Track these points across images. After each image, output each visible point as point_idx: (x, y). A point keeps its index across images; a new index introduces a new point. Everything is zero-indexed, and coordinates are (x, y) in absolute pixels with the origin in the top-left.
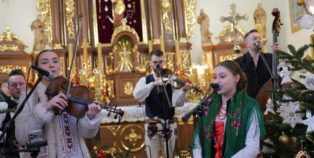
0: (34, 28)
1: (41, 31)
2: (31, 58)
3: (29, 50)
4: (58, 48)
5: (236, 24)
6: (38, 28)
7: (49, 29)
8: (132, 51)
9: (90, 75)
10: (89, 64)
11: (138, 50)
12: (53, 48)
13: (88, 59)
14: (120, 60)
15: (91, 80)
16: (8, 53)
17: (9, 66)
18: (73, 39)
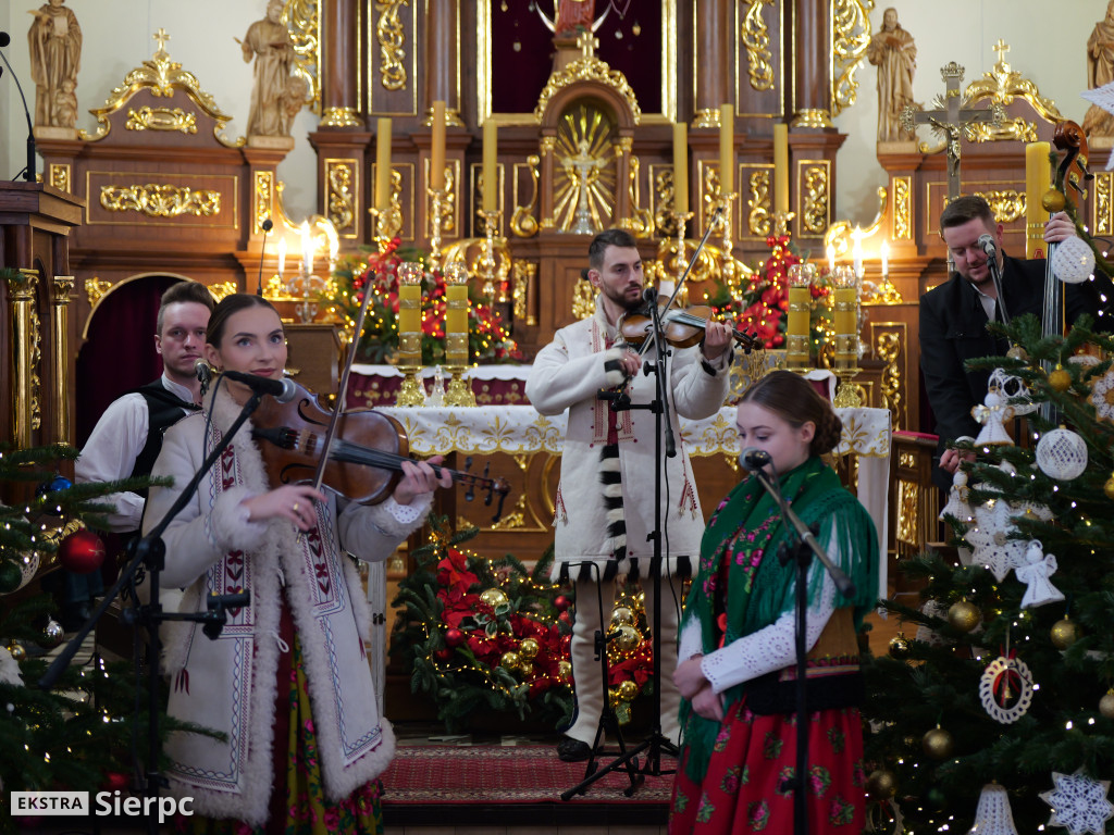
0: (256, 50)
1: (280, 61)
2: (241, 162)
3: (233, 133)
4: (339, 123)
5: (957, 138)
6: (269, 50)
7: (309, 47)
8: (612, 152)
9: (452, 231)
10: (453, 190)
11: (636, 151)
12: (322, 123)
13: (447, 172)
14: (567, 186)
15: (455, 252)
16: (157, 140)
17: (161, 186)
18: (400, 88)
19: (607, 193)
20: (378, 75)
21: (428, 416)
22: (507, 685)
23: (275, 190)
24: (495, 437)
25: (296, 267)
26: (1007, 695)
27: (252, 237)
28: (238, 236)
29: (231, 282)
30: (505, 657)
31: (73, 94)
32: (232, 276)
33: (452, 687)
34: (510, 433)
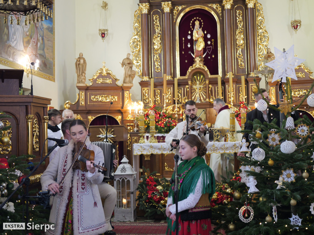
0: (124, 65)
1: (130, 67)
2: (122, 89)
3: (120, 83)
4: (146, 80)
5: (267, 77)
6: (127, 64)
7: (139, 64)
9: (171, 103)
10: (171, 94)
11: (210, 83)
12: (141, 80)
13: (169, 90)
14: (195, 92)
15: (170, 108)
16: (103, 85)
17: (104, 95)
18: (159, 72)
19: (204, 93)
20: (154, 69)
21: (146, 146)
22: (161, 208)
23: (130, 96)
24: (161, 150)
25: (133, 112)
26: (246, 215)
27: (124, 106)
28: (121, 106)
29: (120, 116)
30: (161, 202)
31: (85, 76)
32: (120, 115)
33: (149, 208)
34: (164, 149)
